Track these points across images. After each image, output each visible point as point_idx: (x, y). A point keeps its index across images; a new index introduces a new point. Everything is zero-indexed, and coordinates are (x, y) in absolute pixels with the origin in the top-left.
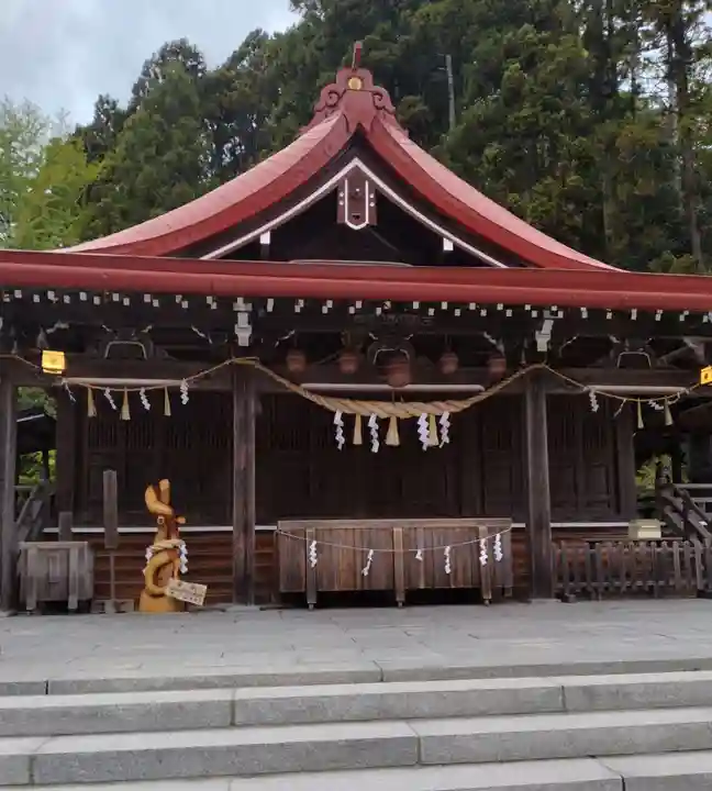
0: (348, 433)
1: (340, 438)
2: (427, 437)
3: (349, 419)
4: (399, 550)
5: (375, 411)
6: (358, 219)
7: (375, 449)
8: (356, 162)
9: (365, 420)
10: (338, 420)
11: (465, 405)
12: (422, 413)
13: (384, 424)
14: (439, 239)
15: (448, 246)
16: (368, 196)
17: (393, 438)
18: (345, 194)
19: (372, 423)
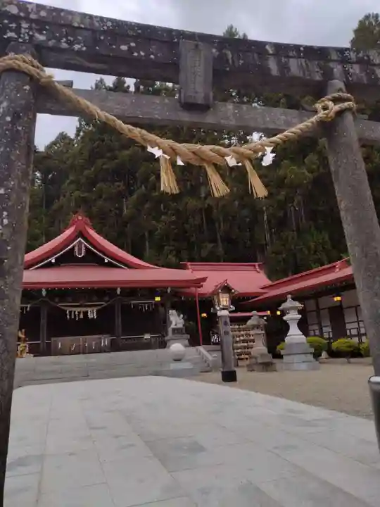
0: (70, 315)
1: (68, 317)
2: (90, 316)
3: (70, 312)
4: (81, 344)
5: (77, 310)
6: (80, 254)
7: (77, 319)
8: (80, 239)
9: (75, 312)
10: (67, 312)
11: (99, 307)
12: (89, 310)
13: (79, 313)
14: (104, 259)
15: (106, 261)
16: (83, 248)
17: (82, 316)
18: (76, 248)
19: (76, 313)
